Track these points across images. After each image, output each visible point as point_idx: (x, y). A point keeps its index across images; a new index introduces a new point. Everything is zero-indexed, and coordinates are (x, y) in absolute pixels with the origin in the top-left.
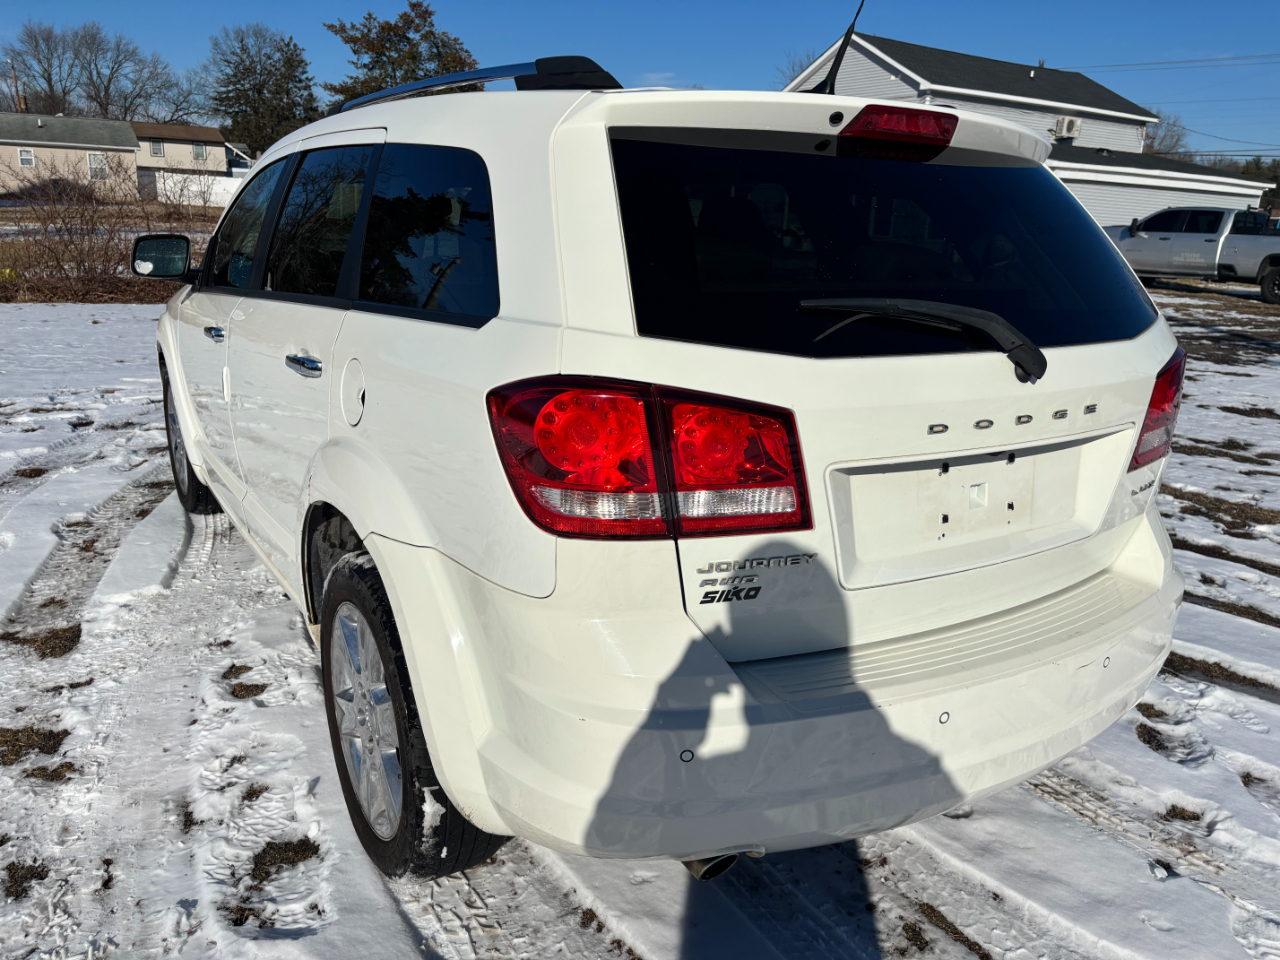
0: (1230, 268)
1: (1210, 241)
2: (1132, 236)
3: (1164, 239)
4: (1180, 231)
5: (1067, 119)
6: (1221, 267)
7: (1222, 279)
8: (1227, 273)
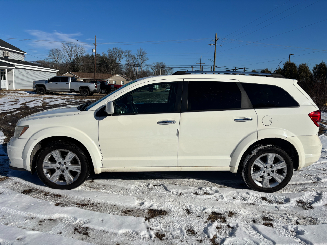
0: (73, 89)
1: (67, 84)
2: (48, 83)
3: (57, 83)
4: (60, 82)
5: (6, 52)
6: (71, 89)
7: (71, 92)
8: (72, 90)
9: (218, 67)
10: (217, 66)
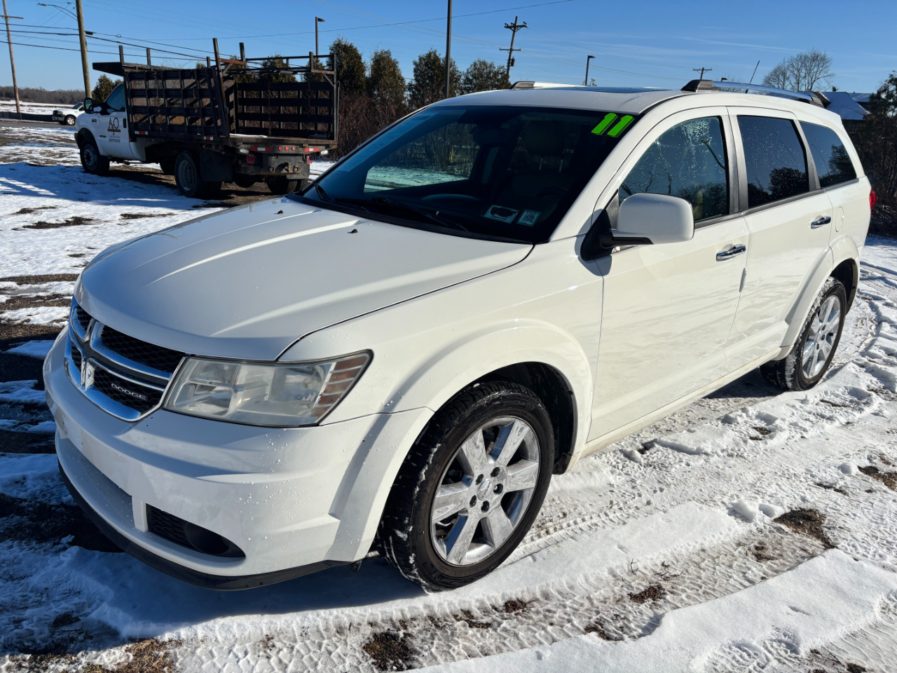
9: (94, 35)
10: (91, 33)
